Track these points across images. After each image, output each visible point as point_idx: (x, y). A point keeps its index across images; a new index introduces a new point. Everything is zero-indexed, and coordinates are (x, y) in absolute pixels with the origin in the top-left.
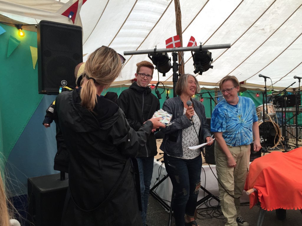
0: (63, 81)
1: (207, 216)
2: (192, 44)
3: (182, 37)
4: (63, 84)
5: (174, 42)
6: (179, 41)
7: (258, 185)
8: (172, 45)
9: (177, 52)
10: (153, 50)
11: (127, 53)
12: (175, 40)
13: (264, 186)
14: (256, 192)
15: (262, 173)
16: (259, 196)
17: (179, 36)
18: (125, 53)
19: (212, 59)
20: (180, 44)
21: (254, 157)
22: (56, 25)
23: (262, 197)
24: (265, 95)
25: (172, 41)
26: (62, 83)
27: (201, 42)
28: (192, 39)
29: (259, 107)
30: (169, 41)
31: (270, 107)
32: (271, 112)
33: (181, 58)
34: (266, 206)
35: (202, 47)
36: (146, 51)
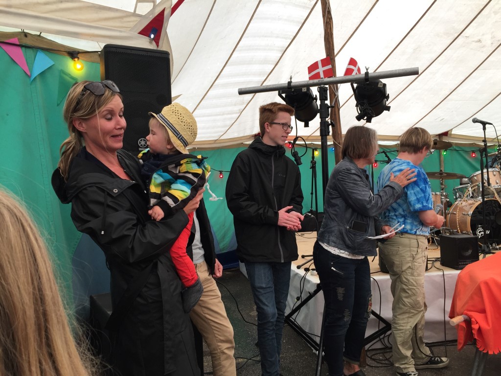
0: (141, 140)
1: (383, 362)
2: (353, 70)
3: (335, 61)
4: (141, 145)
5: (321, 70)
6: (330, 67)
7: (472, 309)
8: (319, 73)
9: (327, 86)
10: (287, 85)
11: (243, 90)
12: (323, 66)
13: (483, 311)
14: (468, 322)
15: (479, 289)
16: (474, 329)
17: (330, 58)
18: (240, 90)
19: (388, 94)
20: (331, 72)
21: (466, 261)
23: (480, 330)
24: (484, 153)
25: (318, 68)
26: (140, 143)
27: (367, 67)
28: (353, 62)
29: (474, 176)
30: (313, 68)
31: (495, 175)
32: (497, 183)
33: (333, 95)
34: (486, 345)
35: (370, 75)
36: (275, 86)
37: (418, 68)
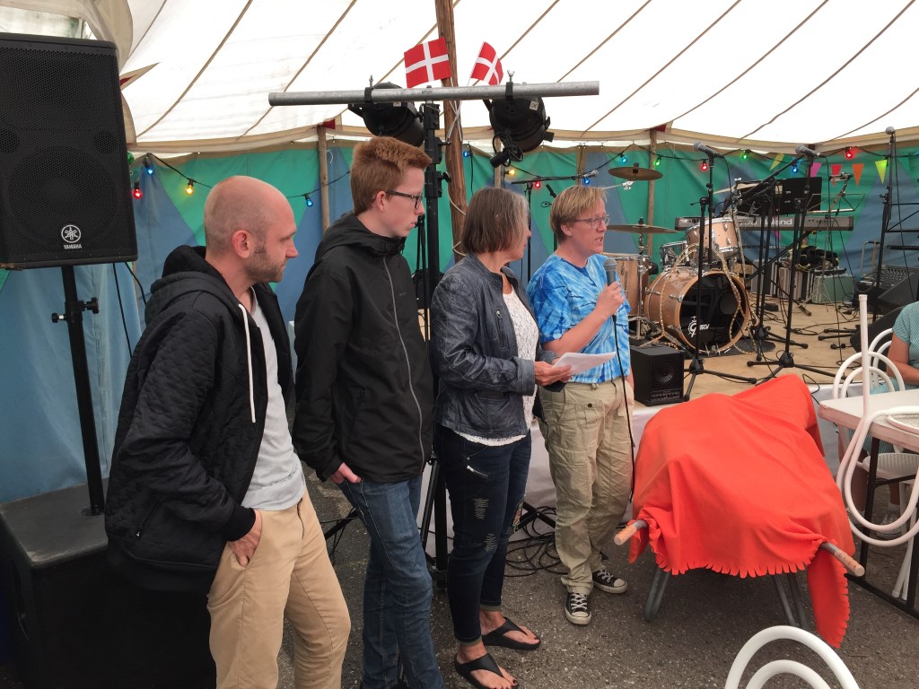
0: (68, 229)
1: (523, 566)
2: (487, 69)
3: (454, 46)
4: (68, 239)
5: (428, 62)
6: (444, 58)
7: (654, 502)
8: (424, 69)
9: (441, 103)
10: (363, 94)
11: (278, 97)
12: (433, 55)
13: (669, 508)
14: (645, 531)
15: (666, 473)
16: (652, 540)
17: (445, 43)
18: (272, 98)
19: (549, 118)
20: (446, 72)
21: (662, 393)
22: (26, 46)
23: (661, 538)
24: (707, 206)
25: (422, 58)
26: (65, 235)
27: (511, 72)
28: (487, 51)
29: (693, 229)
30: (413, 55)
31: (726, 230)
32: (728, 244)
33: (451, 115)
34: (669, 563)
35: (515, 88)
36: (340, 96)
37: (598, 82)
